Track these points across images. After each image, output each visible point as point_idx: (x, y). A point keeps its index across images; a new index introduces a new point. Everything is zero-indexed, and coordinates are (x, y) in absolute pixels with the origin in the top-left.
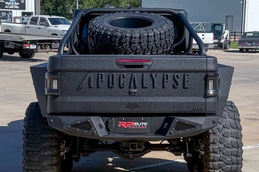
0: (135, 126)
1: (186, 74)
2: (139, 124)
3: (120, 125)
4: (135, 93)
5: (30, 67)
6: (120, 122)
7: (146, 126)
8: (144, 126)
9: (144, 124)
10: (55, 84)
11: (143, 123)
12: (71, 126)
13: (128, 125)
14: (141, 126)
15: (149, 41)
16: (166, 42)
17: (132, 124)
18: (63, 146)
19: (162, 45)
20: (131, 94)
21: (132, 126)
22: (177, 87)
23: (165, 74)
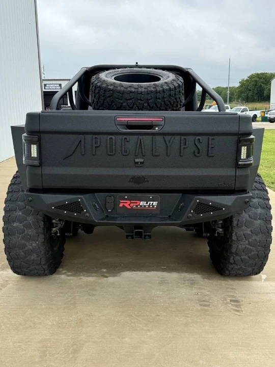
0: (141, 206)
1: (211, 138)
2: (147, 203)
3: (121, 205)
4: (141, 163)
5: (11, 127)
6: (121, 201)
7: (155, 207)
8: (153, 206)
9: (153, 203)
10: (34, 150)
11: (151, 202)
12: (55, 207)
13: (132, 205)
14: (149, 206)
15: (158, 97)
16: (176, 99)
17: (137, 203)
18: (57, 221)
19: (172, 102)
20: (136, 165)
21: (137, 206)
22: (198, 155)
23: (183, 137)
